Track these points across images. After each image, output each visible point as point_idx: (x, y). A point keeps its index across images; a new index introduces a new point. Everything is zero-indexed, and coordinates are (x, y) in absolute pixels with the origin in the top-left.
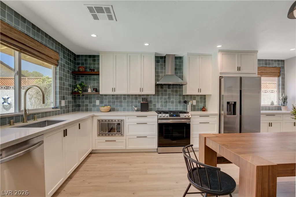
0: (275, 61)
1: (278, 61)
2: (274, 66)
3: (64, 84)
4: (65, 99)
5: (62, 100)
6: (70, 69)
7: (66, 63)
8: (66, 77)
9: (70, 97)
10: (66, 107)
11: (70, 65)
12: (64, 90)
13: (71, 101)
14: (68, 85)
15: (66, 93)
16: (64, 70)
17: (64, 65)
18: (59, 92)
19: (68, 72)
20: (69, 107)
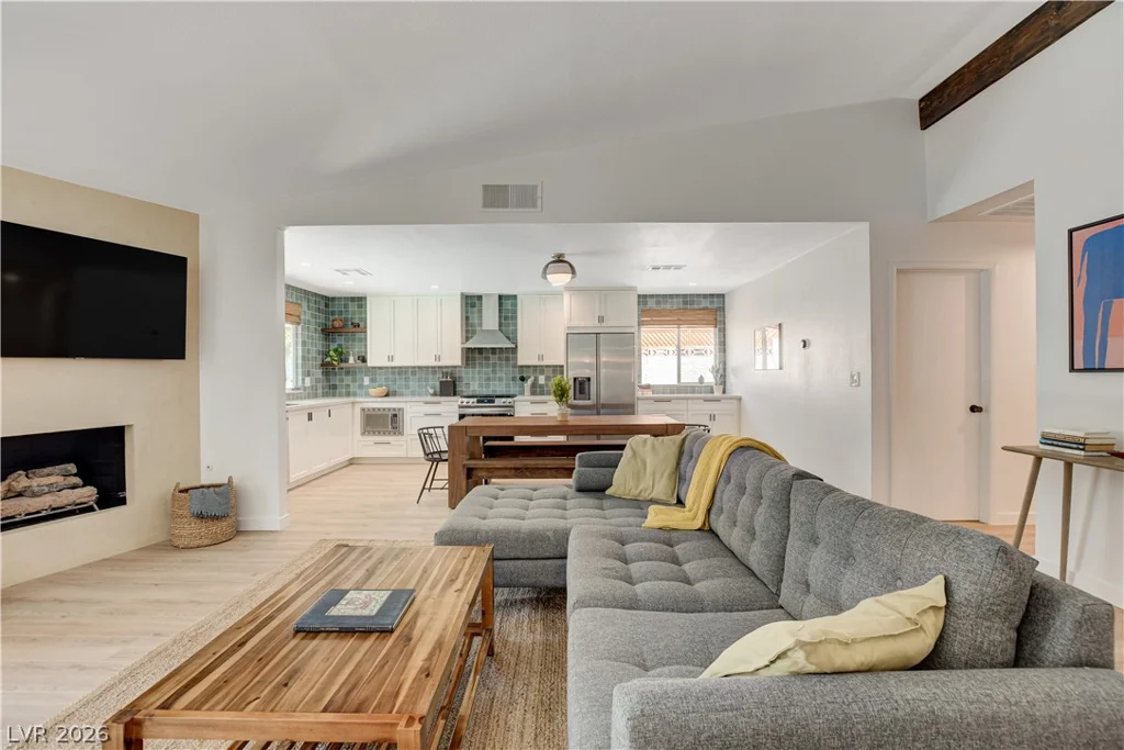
0: (705, 296)
1: (712, 296)
2: (701, 306)
3: (309, 351)
4: (310, 376)
5: (306, 376)
6: (318, 326)
7: (312, 316)
8: (312, 339)
9: (319, 372)
10: (312, 388)
11: (319, 317)
12: (309, 361)
13: (320, 379)
14: (316, 351)
15: (312, 366)
16: (308, 329)
17: (309, 322)
18: (302, 364)
19: (315, 330)
20: (316, 389)
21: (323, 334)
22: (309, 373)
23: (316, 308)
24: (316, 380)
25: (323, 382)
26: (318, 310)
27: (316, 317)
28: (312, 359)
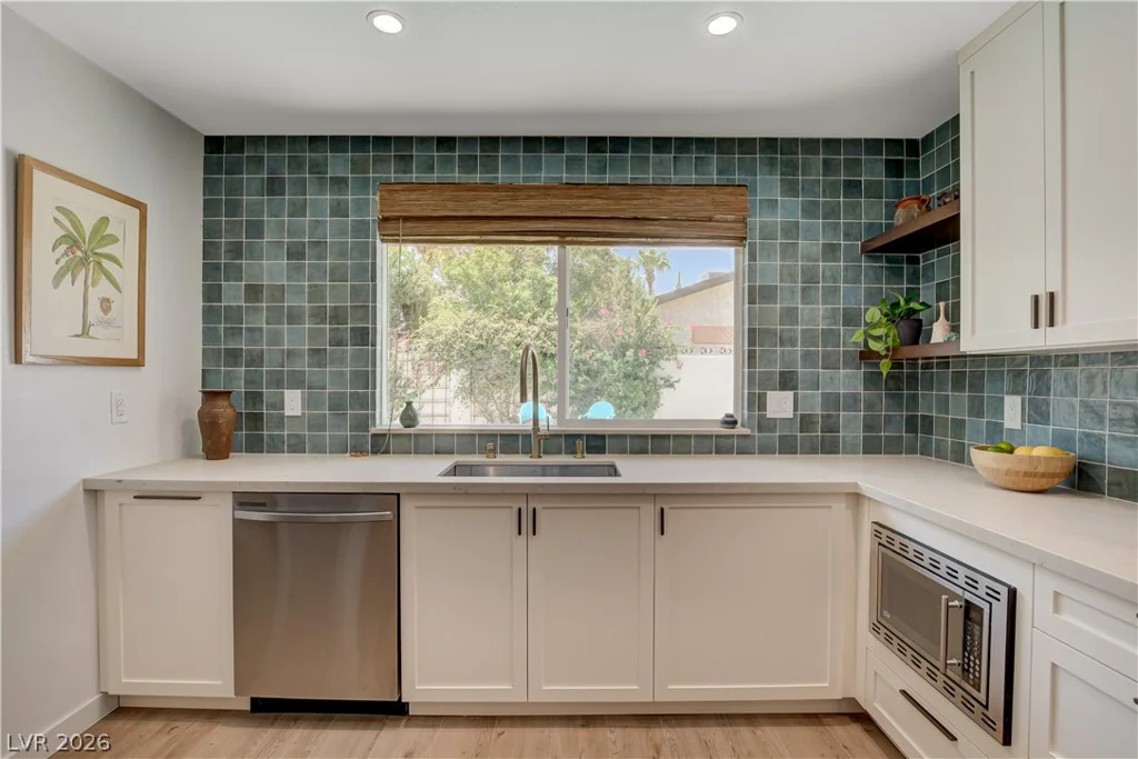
3: (790, 315)
4: (794, 388)
5: (775, 389)
6: (847, 236)
7: (810, 210)
8: (810, 278)
9: (846, 376)
10: (806, 422)
11: (853, 210)
12: (793, 343)
13: (855, 398)
14: (833, 315)
15: (808, 358)
16: (789, 251)
17: (791, 230)
18: (751, 355)
19: (831, 251)
20: (831, 427)
21: (878, 259)
22: (787, 382)
23: (834, 184)
24: (831, 401)
25: (869, 407)
26: (852, 187)
27: (831, 212)
28: (809, 338)
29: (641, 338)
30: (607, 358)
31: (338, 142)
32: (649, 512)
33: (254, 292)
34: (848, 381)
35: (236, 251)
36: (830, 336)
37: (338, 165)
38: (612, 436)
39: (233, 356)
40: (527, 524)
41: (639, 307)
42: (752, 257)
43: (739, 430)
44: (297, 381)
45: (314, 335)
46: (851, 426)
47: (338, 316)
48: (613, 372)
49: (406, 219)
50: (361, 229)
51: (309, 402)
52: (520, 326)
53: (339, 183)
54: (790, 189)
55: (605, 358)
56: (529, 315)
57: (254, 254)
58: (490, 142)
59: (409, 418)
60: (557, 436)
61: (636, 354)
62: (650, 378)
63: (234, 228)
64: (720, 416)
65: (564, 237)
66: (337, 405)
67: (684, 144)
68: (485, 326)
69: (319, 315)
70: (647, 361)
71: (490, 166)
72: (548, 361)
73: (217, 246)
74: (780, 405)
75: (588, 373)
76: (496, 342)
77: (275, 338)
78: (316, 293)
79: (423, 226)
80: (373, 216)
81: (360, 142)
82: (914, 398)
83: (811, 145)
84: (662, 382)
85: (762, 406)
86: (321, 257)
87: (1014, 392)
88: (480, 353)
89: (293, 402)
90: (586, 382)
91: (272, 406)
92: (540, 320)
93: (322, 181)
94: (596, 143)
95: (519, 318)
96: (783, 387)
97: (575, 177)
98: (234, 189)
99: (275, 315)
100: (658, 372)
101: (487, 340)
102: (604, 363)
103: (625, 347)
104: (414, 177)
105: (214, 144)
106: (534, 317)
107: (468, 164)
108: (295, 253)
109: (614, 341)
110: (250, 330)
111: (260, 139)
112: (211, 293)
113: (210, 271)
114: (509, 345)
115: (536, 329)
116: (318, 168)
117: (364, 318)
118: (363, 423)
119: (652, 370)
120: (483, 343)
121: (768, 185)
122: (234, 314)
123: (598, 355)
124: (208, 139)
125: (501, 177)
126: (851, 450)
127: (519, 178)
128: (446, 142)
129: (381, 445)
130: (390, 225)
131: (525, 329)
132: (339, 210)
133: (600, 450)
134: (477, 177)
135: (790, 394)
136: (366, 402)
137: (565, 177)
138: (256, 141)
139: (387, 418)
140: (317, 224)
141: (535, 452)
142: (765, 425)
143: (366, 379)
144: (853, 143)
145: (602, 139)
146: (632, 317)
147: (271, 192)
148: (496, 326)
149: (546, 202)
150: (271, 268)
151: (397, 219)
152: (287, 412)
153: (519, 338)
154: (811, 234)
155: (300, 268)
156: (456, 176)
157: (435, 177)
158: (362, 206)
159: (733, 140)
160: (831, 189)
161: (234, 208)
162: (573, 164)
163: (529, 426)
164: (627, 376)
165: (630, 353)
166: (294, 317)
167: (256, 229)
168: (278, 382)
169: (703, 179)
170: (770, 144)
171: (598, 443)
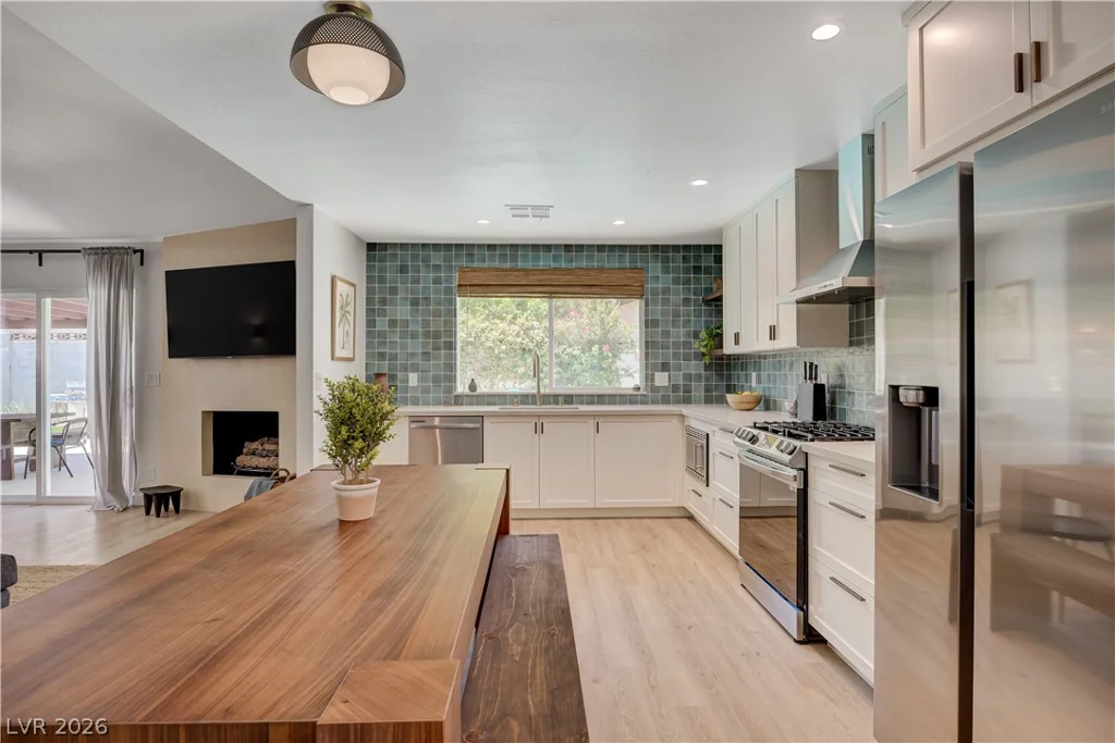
3: (666, 334)
4: (669, 371)
5: (658, 371)
6: (695, 294)
7: (676, 281)
8: (676, 314)
9: (696, 365)
10: (675, 388)
11: (697, 281)
12: (668, 348)
13: (699, 376)
14: (687, 334)
15: (676, 356)
16: (665, 302)
17: (666, 291)
18: (647, 354)
19: (687, 301)
20: (687, 390)
21: (711, 305)
22: (665, 367)
23: (688, 268)
24: (688, 377)
25: (707, 379)
26: (697, 269)
27: (687, 282)
28: (676, 345)
29: (605, 335)
30: (577, 352)
31: (436, 247)
32: (592, 423)
33: (393, 323)
34: (696, 367)
35: (383, 302)
36: (687, 345)
37: (437, 258)
38: (577, 396)
39: (382, 356)
40: (539, 429)
41: (603, 309)
42: (647, 305)
43: (642, 392)
44: (415, 368)
45: (424, 345)
46: (698, 390)
47: (437, 335)
48: (581, 364)
49: (470, 285)
50: (449, 291)
51: (421, 379)
52: (503, 325)
53: (437, 268)
54: (666, 270)
55: (574, 353)
56: (511, 316)
57: (393, 303)
58: (514, 247)
59: (473, 387)
60: (549, 396)
61: (600, 349)
62: (613, 368)
63: (382, 290)
64: (632, 386)
65: (551, 295)
66: (436, 380)
67: (612, 248)
68: (473, 326)
69: (427, 334)
70: (610, 355)
71: (514, 258)
72: (526, 356)
73: (373, 299)
74: (661, 379)
75: (560, 365)
76: (483, 339)
77: (404, 346)
78: (426, 323)
79: (479, 289)
80: (456, 283)
81: (448, 247)
82: (729, 376)
83: (676, 248)
84: (623, 372)
85: (653, 380)
86: (428, 305)
87: (754, 371)
88: (470, 349)
89: (413, 379)
90: (559, 373)
91: (403, 382)
92: (519, 321)
93: (428, 266)
94: (568, 247)
95: (503, 319)
96: (663, 370)
97: (557, 265)
98: (383, 270)
99: (404, 335)
100: (619, 364)
101: (475, 338)
102: (574, 356)
103: (591, 343)
104: (475, 265)
105: (371, 247)
106: (515, 318)
107: (503, 257)
108: (415, 303)
109: (582, 338)
110: (390, 342)
111: (396, 244)
112: (370, 323)
113: (370, 312)
114: (494, 341)
115: (516, 328)
116: (426, 260)
117: (451, 337)
118: (450, 390)
119: (614, 362)
120: (472, 340)
121: (655, 268)
122: (382, 334)
123: (569, 350)
124: (368, 244)
125: (520, 265)
126: (698, 402)
127: (529, 265)
128: (492, 247)
129: (458, 400)
130: (463, 288)
131: (507, 328)
132: (437, 281)
133: (571, 403)
134: (508, 265)
135: (666, 374)
136: (452, 379)
137: (552, 265)
138: (394, 245)
139: (461, 388)
140: (426, 289)
141: (538, 402)
142: (655, 389)
143: (451, 367)
144: (698, 246)
145: (571, 246)
146: (597, 318)
147: (401, 272)
148: (482, 325)
149: (543, 277)
150: (402, 311)
151: (466, 285)
152: (410, 384)
153: (502, 336)
154: (676, 293)
155: (417, 310)
156: (497, 264)
157: (486, 265)
158: (449, 279)
159: (636, 246)
160: (687, 271)
161: (382, 280)
162: (556, 258)
163: (535, 391)
164: (593, 367)
165: (595, 348)
166: (414, 336)
167: (394, 291)
168: (405, 369)
169: (622, 265)
170: (655, 247)
171: (569, 399)
